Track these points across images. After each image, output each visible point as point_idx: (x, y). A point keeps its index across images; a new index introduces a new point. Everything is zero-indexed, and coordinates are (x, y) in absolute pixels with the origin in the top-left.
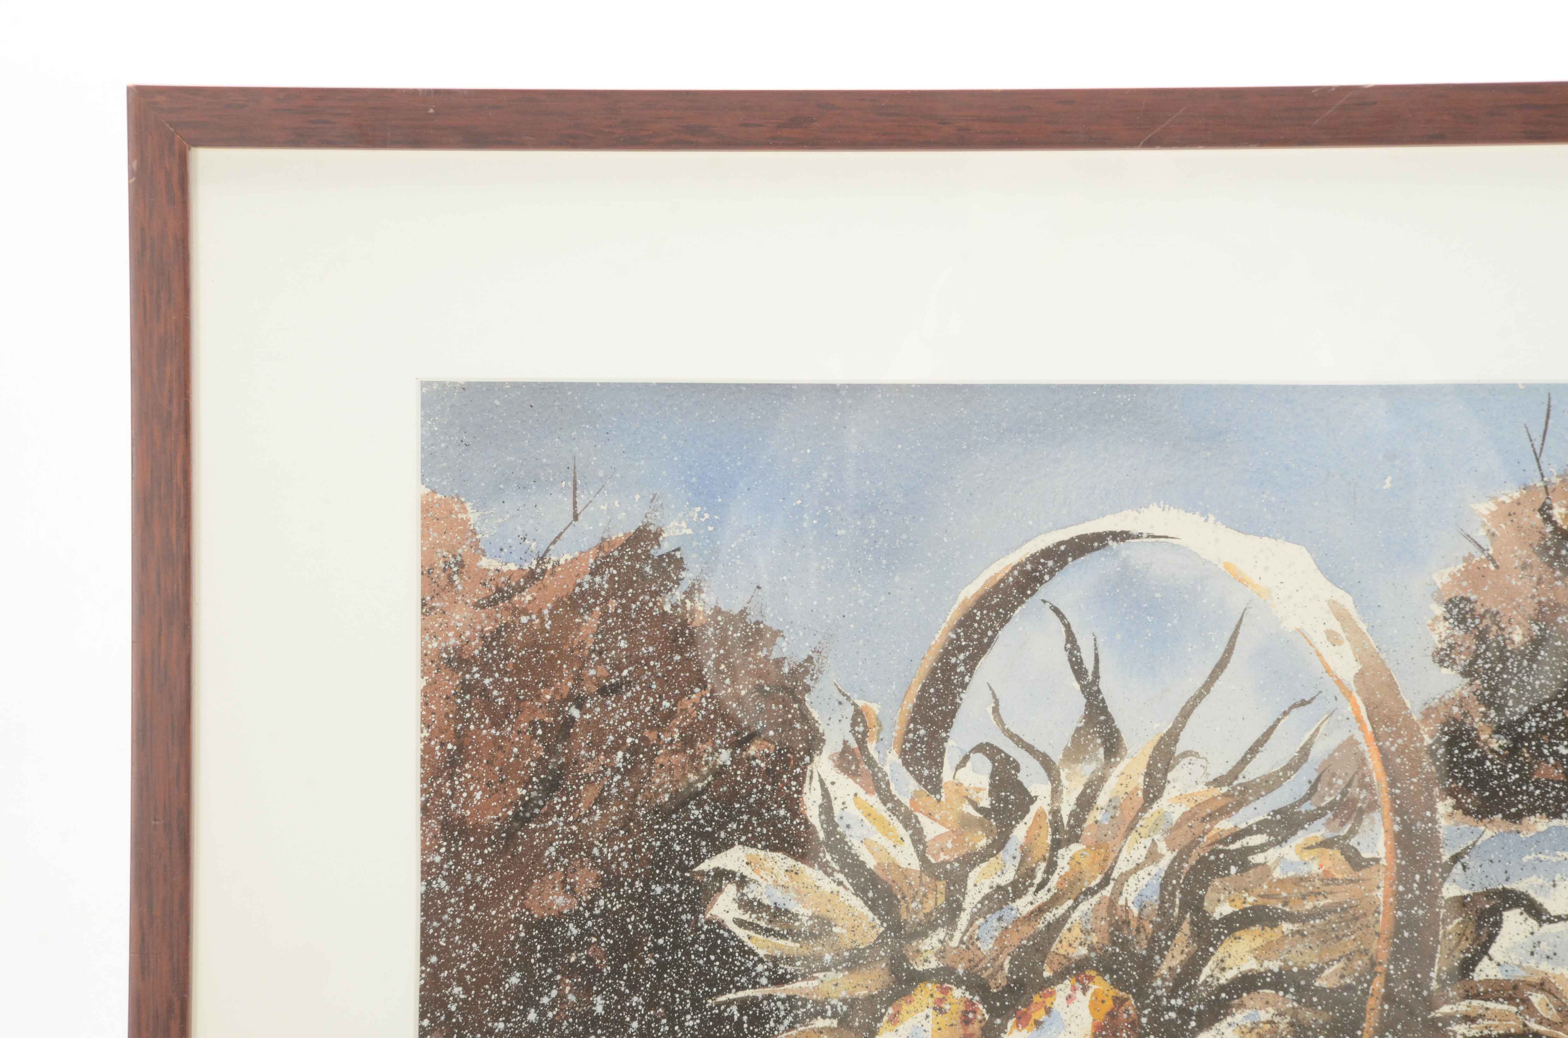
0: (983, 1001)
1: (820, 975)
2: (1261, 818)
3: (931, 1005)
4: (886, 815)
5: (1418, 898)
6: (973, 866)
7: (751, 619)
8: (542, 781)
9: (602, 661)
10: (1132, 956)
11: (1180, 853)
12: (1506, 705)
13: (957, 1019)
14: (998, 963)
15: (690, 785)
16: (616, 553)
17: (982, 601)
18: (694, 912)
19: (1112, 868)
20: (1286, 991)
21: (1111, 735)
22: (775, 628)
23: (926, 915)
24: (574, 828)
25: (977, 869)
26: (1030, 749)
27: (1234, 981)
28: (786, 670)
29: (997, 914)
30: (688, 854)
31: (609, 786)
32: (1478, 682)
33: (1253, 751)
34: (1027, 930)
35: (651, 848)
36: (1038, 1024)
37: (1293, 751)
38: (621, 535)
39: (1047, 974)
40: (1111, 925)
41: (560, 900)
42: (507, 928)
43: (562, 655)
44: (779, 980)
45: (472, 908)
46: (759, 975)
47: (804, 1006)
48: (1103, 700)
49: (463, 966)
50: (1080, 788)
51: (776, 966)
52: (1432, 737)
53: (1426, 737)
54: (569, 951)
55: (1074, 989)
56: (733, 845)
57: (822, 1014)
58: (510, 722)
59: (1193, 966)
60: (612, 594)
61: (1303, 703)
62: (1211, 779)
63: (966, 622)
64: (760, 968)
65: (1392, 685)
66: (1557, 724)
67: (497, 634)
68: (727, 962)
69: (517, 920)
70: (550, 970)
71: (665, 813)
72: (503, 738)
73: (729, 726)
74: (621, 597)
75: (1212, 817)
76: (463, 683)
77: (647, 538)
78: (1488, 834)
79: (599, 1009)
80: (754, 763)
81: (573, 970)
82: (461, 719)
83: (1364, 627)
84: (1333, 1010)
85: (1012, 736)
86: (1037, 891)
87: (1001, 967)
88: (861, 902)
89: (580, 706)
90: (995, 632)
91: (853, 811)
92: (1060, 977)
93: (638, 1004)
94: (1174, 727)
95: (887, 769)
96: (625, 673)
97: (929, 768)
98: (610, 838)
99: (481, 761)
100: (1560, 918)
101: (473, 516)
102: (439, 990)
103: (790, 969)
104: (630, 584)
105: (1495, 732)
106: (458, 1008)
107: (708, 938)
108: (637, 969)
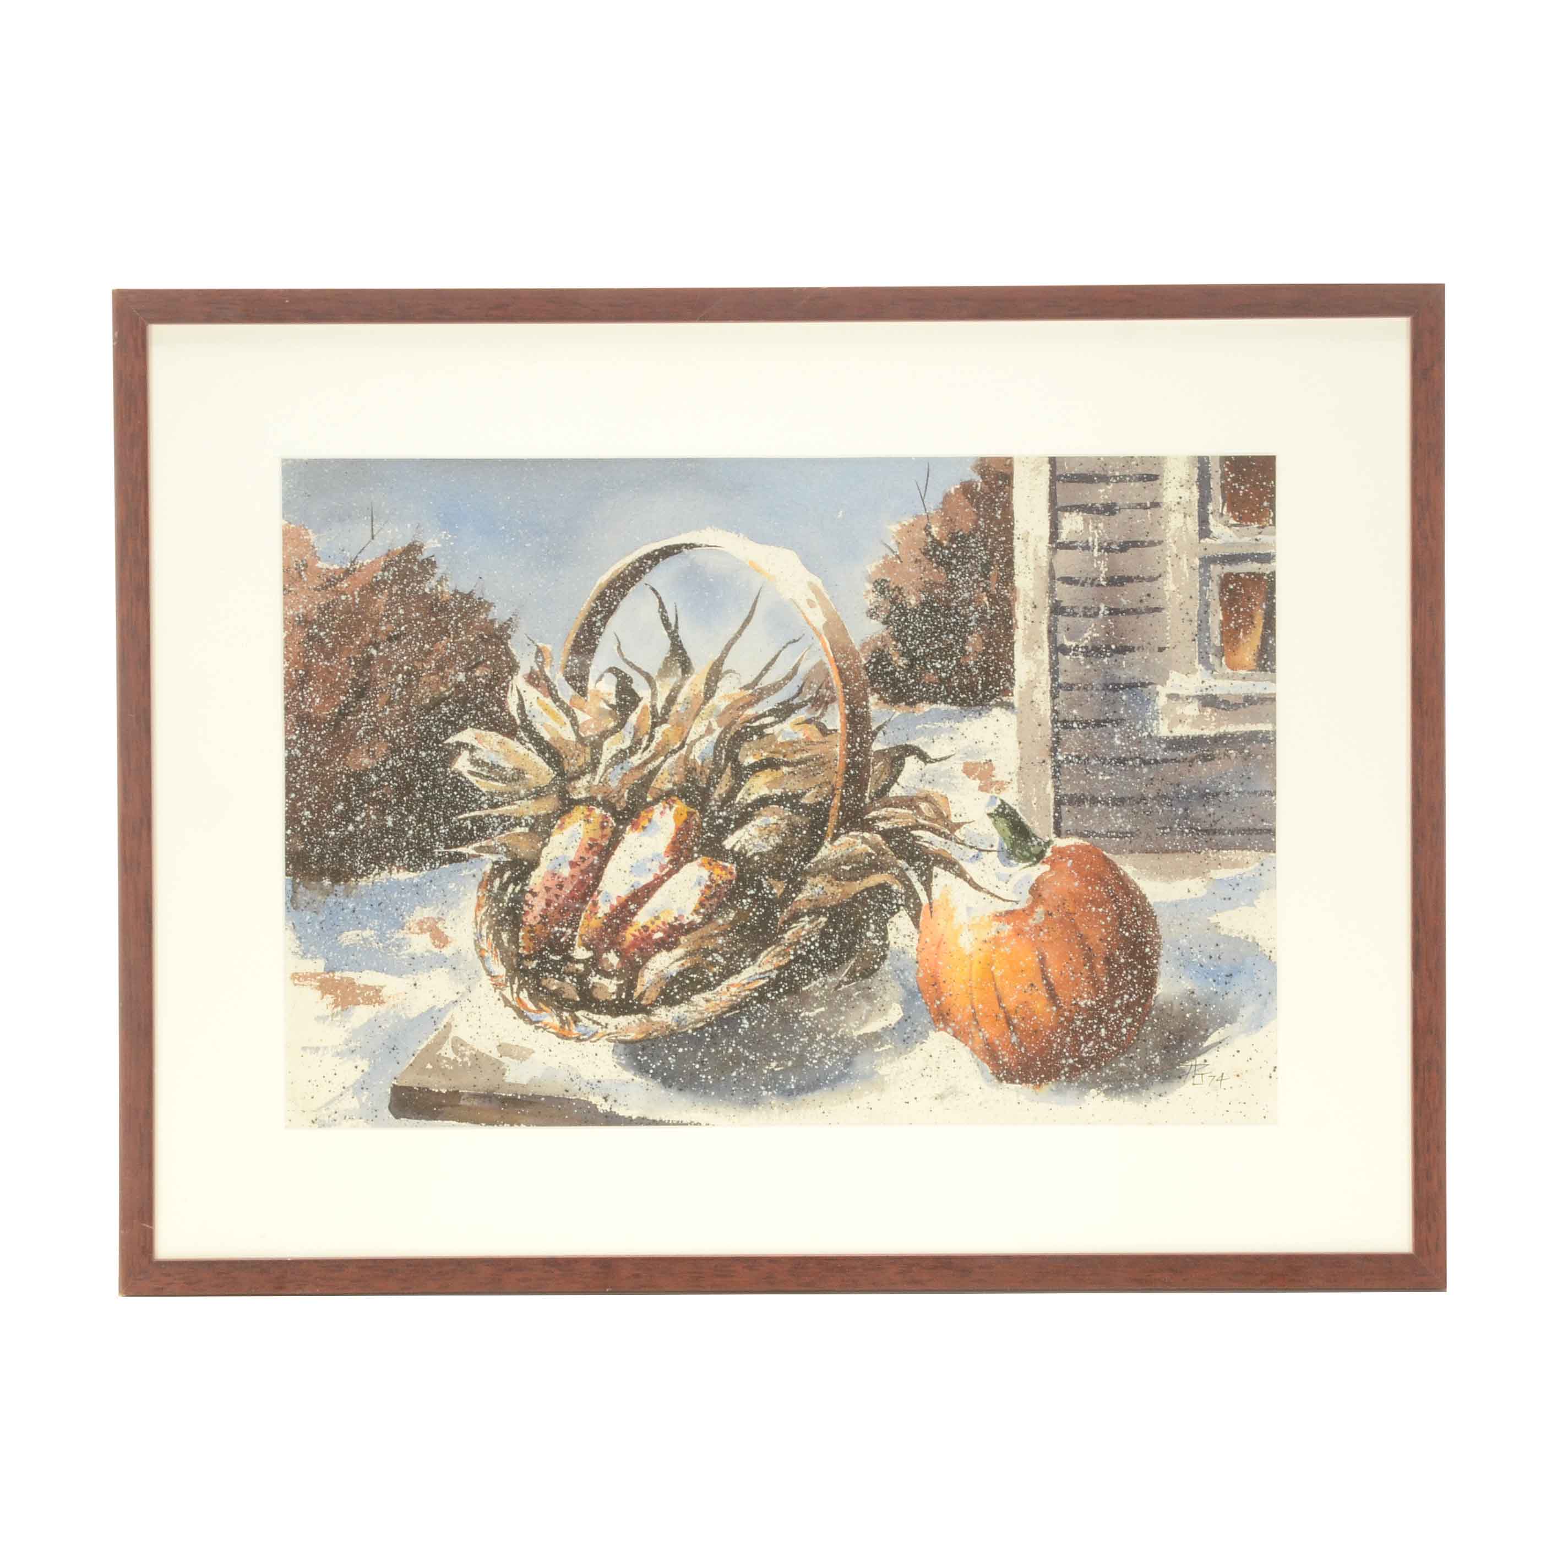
0: (613, 815)
1: (518, 802)
2: (771, 708)
3: (583, 818)
4: (556, 709)
5: (859, 751)
6: (606, 738)
7: (476, 596)
8: (355, 692)
9: (389, 622)
10: (698, 788)
11: (725, 729)
12: (907, 640)
13: (597, 826)
14: (620, 794)
15: (441, 693)
16: (397, 558)
17: (610, 585)
18: (445, 767)
19: (686, 738)
20: (785, 806)
21: (685, 661)
22: (490, 602)
23: (579, 767)
24: (374, 719)
25: (609, 740)
26: (638, 670)
27: (756, 801)
28: (497, 626)
29: (620, 766)
30: (441, 733)
31: (394, 694)
32: (891, 627)
33: (766, 669)
34: (638, 774)
35: (419, 730)
36: (644, 828)
37: (789, 669)
38: (399, 548)
39: (649, 799)
40: (685, 770)
41: (366, 761)
42: (335, 777)
43: (366, 619)
44: (495, 806)
45: (315, 766)
46: (483, 803)
47: (509, 820)
48: (681, 641)
49: (310, 799)
50: (668, 692)
51: (492, 797)
52: (866, 659)
53: (863, 659)
54: (372, 790)
55: (665, 808)
56: (467, 728)
57: (520, 824)
58: (336, 657)
59: (732, 793)
60: (394, 582)
61: (795, 641)
62: (742, 685)
63: (601, 597)
64: (483, 799)
65: (844, 630)
66: (934, 651)
67: (327, 606)
68: (464, 796)
69: (341, 773)
70: (361, 801)
71: (427, 710)
72: (331, 666)
73: (464, 659)
74: (400, 584)
75: (743, 708)
76: (308, 635)
77: (415, 550)
78: (898, 713)
79: (390, 824)
80: (478, 680)
81: (374, 801)
82: (307, 656)
83: (828, 597)
84: (811, 816)
85: (628, 663)
86: (643, 752)
87: (623, 796)
88: (542, 761)
89: (377, 648)
90: (618, 602)
91: (536, 706)
92: (656, 801)
93: (412, 820)
94: (721, 656)
95: (556, 683)
96: (403, 628)
97: (581, 682)
98: (395, 725)
99: (319, 680)
100: (936, 760)
101: (312, 537)
102: (296, 813)
103: (500, 799)
104: (405, 576)
105: (903, 656)
106: (308, 823)
107: (452, 782)
108: (412, 800)
